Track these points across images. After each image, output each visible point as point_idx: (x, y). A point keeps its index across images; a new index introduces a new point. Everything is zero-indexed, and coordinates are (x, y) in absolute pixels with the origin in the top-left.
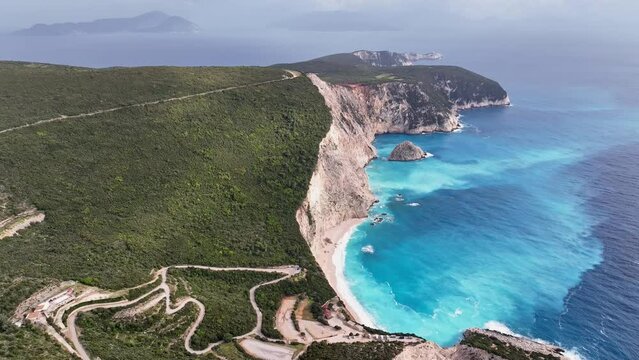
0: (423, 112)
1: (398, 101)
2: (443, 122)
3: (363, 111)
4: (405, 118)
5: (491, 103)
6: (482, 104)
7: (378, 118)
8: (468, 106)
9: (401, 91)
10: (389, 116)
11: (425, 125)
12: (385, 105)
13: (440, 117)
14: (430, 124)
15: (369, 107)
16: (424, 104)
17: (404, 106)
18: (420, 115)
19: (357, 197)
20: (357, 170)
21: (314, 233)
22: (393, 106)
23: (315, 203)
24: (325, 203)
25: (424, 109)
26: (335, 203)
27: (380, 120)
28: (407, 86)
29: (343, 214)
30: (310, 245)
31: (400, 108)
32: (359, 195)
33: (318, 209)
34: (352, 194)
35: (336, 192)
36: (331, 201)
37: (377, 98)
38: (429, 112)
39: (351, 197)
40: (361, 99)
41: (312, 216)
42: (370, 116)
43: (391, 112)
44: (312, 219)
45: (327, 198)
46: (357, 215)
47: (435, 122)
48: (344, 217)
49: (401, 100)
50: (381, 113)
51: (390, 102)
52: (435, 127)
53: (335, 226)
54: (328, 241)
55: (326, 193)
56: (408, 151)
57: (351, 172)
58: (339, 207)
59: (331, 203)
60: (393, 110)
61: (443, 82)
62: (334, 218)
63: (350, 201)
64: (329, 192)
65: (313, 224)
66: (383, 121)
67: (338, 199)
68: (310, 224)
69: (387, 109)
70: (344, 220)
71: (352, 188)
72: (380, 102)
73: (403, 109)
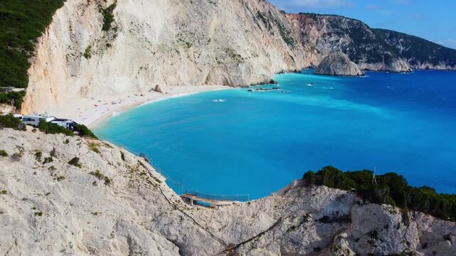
0: (367, 49)
1: (340, 34)
2: (391, 62)
3: (296, 36)
4: (345, 52)
5: (449, 67)
6: (439, 67)
7: (313, 48)
8: (423, 67)
9: (345, 26)
10: (327, 48)
11: (368, 62)
12: (324, 36)
13: (387, 57)
14: (374, 62)
15: (303, 34)
16: (369, 41)
17: (346, 40)
18: (364, 51)
19: (234, 56)
20: (247, 31)
21: (108, 45)
22: (333, 39)
23: (140, 21)
24: (168, 37)
25: (368, 46)
26: (189, 45)
27: (316, 51)
28: (351, 22)
29: (206, 73)
30: (87, 56)
31: (340, 42)
32: (240, 56)
33: (146, 34)
34: (227, 50)
35: (194, 32)
36: (180, 40)
37: (314, 28)
38: (374, 49)
39: (224, 52)
40: (295, 24)
41: (113, 20)
42: (303, 44)
43: (329, 44)
44: (113, 24)
45: (175, 33)
46: (231, 81)
47: (382, 61)
48: (207, 79)
49: (343, 34)
50: (317, 43)
51: (329, 34)
52: (381, 66)
53: (186, 83)
54: (157, 89)
55: (174, 25)
56: (339, 64)
57: (236, 27)
58: (197, 55)
59: (180, 42)
60: (332, 42)
61: (395, 40)
62: (185, 70)
63: (221, 56)
64: (182, 28)
65: (111, 32)
66: (319, 52)
67: (196, 42)
68: (103, 29)
69: (325, 40)
70: (206, 83)
71: (230, 43)
72: (317, 33)
73: (344, 43)
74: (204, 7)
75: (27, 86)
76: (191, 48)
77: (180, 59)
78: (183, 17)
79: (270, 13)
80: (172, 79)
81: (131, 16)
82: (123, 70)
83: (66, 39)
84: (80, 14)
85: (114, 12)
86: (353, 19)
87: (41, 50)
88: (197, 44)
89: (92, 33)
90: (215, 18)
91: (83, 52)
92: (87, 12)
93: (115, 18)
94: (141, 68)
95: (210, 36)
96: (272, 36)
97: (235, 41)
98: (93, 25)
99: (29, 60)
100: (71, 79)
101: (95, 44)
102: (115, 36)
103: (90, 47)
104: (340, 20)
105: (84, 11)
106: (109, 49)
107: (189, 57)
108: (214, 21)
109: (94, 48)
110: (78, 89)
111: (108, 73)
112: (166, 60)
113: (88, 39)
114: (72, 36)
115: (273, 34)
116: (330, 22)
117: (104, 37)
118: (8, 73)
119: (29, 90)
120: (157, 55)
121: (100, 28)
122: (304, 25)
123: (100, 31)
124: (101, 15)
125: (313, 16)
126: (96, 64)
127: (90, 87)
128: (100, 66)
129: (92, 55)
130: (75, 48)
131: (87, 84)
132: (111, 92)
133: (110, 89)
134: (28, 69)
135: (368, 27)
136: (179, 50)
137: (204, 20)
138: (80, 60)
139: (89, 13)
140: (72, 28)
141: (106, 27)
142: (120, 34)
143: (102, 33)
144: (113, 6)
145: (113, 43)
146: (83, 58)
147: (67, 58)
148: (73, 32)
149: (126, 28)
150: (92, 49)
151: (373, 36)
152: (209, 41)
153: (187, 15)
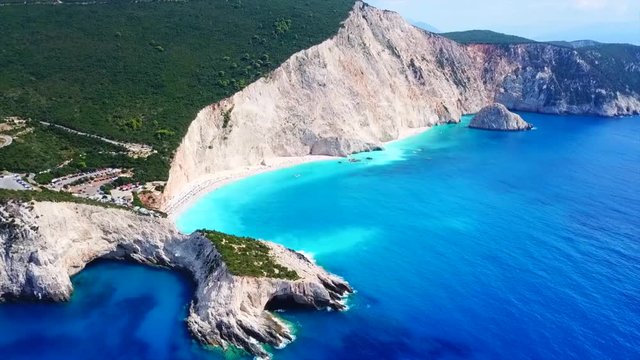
1: (538, 67)
3: (476, 74)
4: (541, 90)
9: (548, 56)
10: (518, 86)
11: (571, 103)
12: (515, 72)
13: (599, 95)
14: (580, 102)
15: (486, 70)
16: (577, 75)
17: (545, 74)
18: (567, 89)
21: (225, 138)
22: (526, 74)
23: (255, 113)
24: (277, 121)
25: (575, 83)
26: (294, 125)
27: (503, 90)
30: (210, 147)
31: (537, 77)
32: (342, 130)
33: (259, 122)
34: (332, 125)
35: (301, 114)
36: (288, 121)
37: (503, 62)
40: (478, 59)
41: (231, 119)
42: (485, 83)
43: (522, 81)
44: (230, 122)
46: (331, 152)
47: (590, 102)
48: (311, 151)
49: (543, 67)
50: (505, 81)
51: (524, 68)
52: (588, 107)
53: (292, 155)
54: (263, 164)
55: (284, 110)
57: (346, 102)
58: (301, 132)
59: (286, 124)
60: (525, 79)
62: (291, 145)
63: (324, 132)
64: (290, 112)
65: (228, 128)
66: (506, 91)
67: (302, 122)
68: (223, 127)
69: (517, 76)
71: (336, 118)
72: (507, 68)
73: (542, 79)
75: (168, 180)
76: (296, 128)
77: (287, 137)
79: (441, 50)
81: (247, 111)
82: (238, 152)
83: (198, 138)
85: (232, 113)
87: (179, 155)
89: (216, 130)
90: (322, 99)
91: (208, 144)
92: (213, 117)
93: (232, 117)
94: (252, 148)
95: (316, 116)
96: (422, 87)
97: (341, 116)
98: (216, 124)
99: (171, 164)
100: (198, 164)
101: (217, 138)
102: (230, 131)
103: (213, 140)
104: (543, 49)
106: (226, 141)
108: (321, 102)
109: (217, 140)
110: (203, 169)
111: (225, 156)
114: (202, 136)
115: (424, 84)
116: (528, 52)
117: (223, 133)
119: (168, 182)
121: (221, 127)
122: (491, 58)
124: (222, 118)
126: (216, 151)
127: (212, 166)
128: (219, 152)
130: (203, 143)
131: (210, 165)
133: (226, 166)
134: (169, 170)
136: (286, 130)
137: (311, 102)
138: (206, 151)
140: (202, 130)
142: (235, 129)
143: (222, 130)
144: (230, 111)
145: (229, 137)
146: (207, 149)
148: (202, 133)
149: (241, 122)
151: (585, 69)
152: (313, 120)
153: (297, 100)
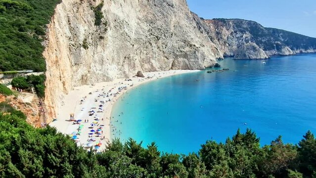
0: (263, 41)
1: (243, 32)
2: (281, 48)
3: (213, 35)
6: (309, 51)
7: (225, 43)
8: (298, 51)
9: (245, 26)
10: (235, 42)
11: (265, 50)
12: (232, 34)
13: (277, 45)
14: (269, 49)
15: (218, 33)
16: (263, 35)
17: (247, 35)
18: (261, 42)
19: (191, 46)
20: (195, 27)
21: (101, 38)
22: (238, 36)
23: (121, 19)
24: (142, 33)
25: (263, 39)
26: (158, 38)
27: (227, 45)
28: (249, 23)
29: (171, 60)
30: (85, 47)
31: (244, 37)
32: (195, 45)
33: (126, 30)
34: (185, 41)
35: (160, 28)
36: (151, 34)
37: (224, 29)
38: (268, 41)
39: (183, 43)
40: (211, 27)
41: (103, 17)
42: (219, 40)
43: (236, 39)
44: (102, 20)
45: (147, 29)
46: (190, 66)
47: (274, 49)
48: (172, 65)
49: (245, 32)
50: (228, 39)
51: (235, 32)
52: (274, 52)
53: (158, 70)
54: (139, 75)
55: (145, 23)
56: (252, 51)
57: (188, 25)
58: (164, 46)
59: (151, 36)
60: (238, 38)
61: (277, 34)
62: (156, 59)
63: (182, 47)
64: (151, 25)
65: (102, 26)
66: (229, 45)
67: (163, 36)
68: (96, 24)
69: (233, 37)
70: (172, 68)
71: (186, 36)
72: (227, 32)
73: (246, 37)
74: (165, 9)
75: (46, 70)
76: (160, 40)
77: (153, 49)
78: (150, 17)
80: (147, 66)
81: (114, 14)
82: (113, 60)
83: (67, 31)
84: (75, 11)
85: (103, 10)
86: (250, 21)
88: (164, 38)
89: (86, 28)
90: (173, 17)
91: (82, 43)
92: (81, 10)
93: (104, 15)
94: (125, 58)
95: (172, 31)
97: (189, 34)
98: (86, 20)
99: (43, 44)
100: (75, 68)
101: (90, 37)
102: (106, 30)
103: (86, 40)
104: (242, 22)
105: (78, 8)
106: (102, 41)
107: (158, 48)
108: (173, 20)
109: (90, 40)
110: (79, 76)
111: (102, 62)
112: (142, 51)
113: (84, 33)
114: (72, 29)
115: (202, 32)
116: (235, 24)
117: (97, 31)
118: (22, 56)
119: (48, 74)
120: (135, 46)
121: (93, 24)
122: (218, 27)
123: (93, 26)
124: (92, 12)
125: (223, 20)
126: (93, 54)
127: (89, 75)
128: (96, 55)
129: (89, 46)
130: (75, 40)
131: (86, 72)
132: (105, 79)
133: (105, 76)
134: (42, 52)
135: (261, 26)
136: (152, 42)
137: (166, 19)
138: (80, 50)
139: (82, 11)
140: (71, 23)
141: (98, 23)
142: (108, 28)
143: (94, 28)
144: (101, 5)
145: (105, 36)
146: (82, 48)
147: (70, 48)
148: (72, 25)
150: (87, 41)
151: (266, 32)
152: (172, 35)
153: (154, 15)
